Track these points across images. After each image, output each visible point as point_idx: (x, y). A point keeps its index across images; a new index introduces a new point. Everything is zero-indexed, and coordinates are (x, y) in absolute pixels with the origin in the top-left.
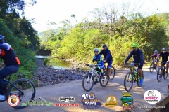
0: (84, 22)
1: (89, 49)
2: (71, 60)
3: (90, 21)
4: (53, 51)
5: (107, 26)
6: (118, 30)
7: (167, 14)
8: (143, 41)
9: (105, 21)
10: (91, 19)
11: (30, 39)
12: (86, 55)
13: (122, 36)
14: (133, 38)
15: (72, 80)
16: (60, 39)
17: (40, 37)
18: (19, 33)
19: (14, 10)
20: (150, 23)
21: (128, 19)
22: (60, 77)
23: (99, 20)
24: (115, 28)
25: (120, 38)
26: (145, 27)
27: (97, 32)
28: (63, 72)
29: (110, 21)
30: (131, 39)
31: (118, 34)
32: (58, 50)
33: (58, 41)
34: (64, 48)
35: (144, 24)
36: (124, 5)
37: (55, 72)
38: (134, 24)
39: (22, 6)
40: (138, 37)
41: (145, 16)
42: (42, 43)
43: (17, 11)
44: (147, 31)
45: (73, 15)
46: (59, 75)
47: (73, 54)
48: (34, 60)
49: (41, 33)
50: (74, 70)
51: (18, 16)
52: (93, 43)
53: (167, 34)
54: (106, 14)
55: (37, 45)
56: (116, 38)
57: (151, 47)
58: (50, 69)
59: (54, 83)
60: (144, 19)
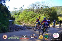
0: (28, 8)
2: (22, 22)
3: (30, 8)
4: (16, 19)
5: (36, 10)
7: (57, 7)
8: (49, 16)
11: (7, 14)
13: (41, 14)
14: (45, 15)
15: (22, 30)
16: (19, 14)
17: (11, 13)
18: (3, 11)
19: (2, 3)
20: (51, 10)
21: (44, 8)
22: (18, 29)
24: (39, 11)
26: (50, 11)
27: (32, 12)
28: (19, 27)
29: (37, 8)
32: (18, 18)
33: (18, 15)
34: (20, 18)
36: (42, 3)
37: (16, 27)
38: (46, 10)
39: (4, 2)
40: (47, 15)
41: (50, 7)
42: (12, 16)
43: (3, 3)
44: (50, 13)
45: (24, 6)
46: (18, 28)
47: (23, 20)
49: (12, 12)
50: (23, 26)
51: (3, 5)
52: (31, 16)
53: (57, 14)
54: (36, 6)
55: (10, 16)
56: (39, 15)
57: (51, 18)
58: (15, 25)
59: (16, 31)
60: (49, 8)
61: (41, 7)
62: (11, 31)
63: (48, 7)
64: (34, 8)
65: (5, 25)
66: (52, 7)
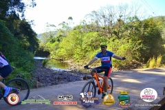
0: (82, 24)
1: (87, 51)
2: (69, 61)
3: (88, 24)
4: (52, 53)
5: (104, 28)
6: (115, 33)
7: (163, 18)
8: (140, 44)
9: (102, 24)
10: (89, 21)
11: (29, 40)
12: (84, 56)
13: (119, 38)
14: (130, 41)
15: (70, 81)
16: (59, 40)
17: (39, 39)
18: (18, 34)
19: (15, 12)
20: (146, 26)
21: (125, 22)
22: (58, 78)
23: (97, 22)
24: (112, 31)
25: (117, 40)
26: (142, 29)
27: (95, 34)
28: (61, 74)
29: (107, 23)
30: (128, 42)
31: (115, 37)
32: (57, 51)
33: (57, 42)
34: (62, 50)
35: (140, 27)
36: (121, 8)
37: (53, 73)
38: (131, 27)
40: (135, 40)
41: (142, 19)
42: (41, 44)
43: (17, 12)
44: (143, 34)
45: (71, 18)
46: (57, 76)
47: (71, 55)
48: (33, 61)
49: (40, 35)
50: (72, 72)
51: (18, 18)
52: (90, 45)
53: (163, 37)
54: (104, 16)
55: (36, 47)
56: (113, 40)
57: (147, 49)
58: (49, 70)
59: (53, 84)
60: (141, 22)
61: (119, 20)
62: (40, 86)
63: (136, 18)
64: (99, 23)
65: (25, 69)
66: (146, 18)
